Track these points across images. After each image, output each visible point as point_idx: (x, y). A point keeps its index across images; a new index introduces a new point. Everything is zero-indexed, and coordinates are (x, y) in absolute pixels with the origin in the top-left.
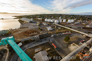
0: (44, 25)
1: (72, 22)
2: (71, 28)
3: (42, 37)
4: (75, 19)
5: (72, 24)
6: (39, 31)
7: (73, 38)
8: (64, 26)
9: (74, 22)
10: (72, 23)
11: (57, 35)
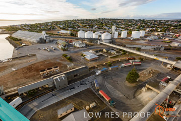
0: (75, 47)
1: (141, 37)
2: (140, 51)
3: (73, 79)
4: (148, 30)
5: (142, 42)
6: (66, 63)
7: (145, 75)
8: (125, 46)
9: (146, 36)
11: (110, 69)
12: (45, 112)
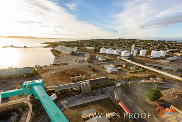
1: (161, 57)
2: (161, 70)
3: (96, 87)
4: (169, 51)
5: (163, 61)
6: (90, 73)
8: (144, 64)
9: (167, 56)
10: (162, 58)
11: (129, 83)
12: (72, 111)
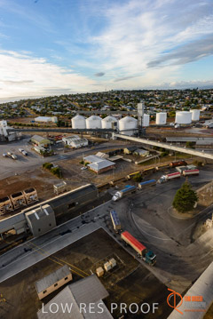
0: (68, 148)
1: (193, 122)
2: (194, 148)
4: (204, 108)
5: (196, 130)
6: (50, 181)
7: (208, 194)
8: (164, 141)
9: (202, 120)
10: (194, 124)
11: (140, 186)
